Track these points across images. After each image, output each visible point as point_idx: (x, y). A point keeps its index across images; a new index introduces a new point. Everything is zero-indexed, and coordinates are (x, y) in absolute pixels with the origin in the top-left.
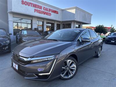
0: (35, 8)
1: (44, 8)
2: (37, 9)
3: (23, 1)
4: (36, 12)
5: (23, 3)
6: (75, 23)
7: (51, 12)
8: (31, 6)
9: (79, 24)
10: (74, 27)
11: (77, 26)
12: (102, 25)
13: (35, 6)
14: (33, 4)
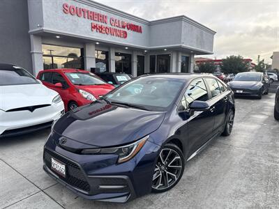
0: (92, 21)
1: (112, 19)
2: (95, 23)
3: (65, 6)
4: (95, 30)
5: (66, 9)
7: (126, 30)
8: (84, 17)
9: (187, 56)
10: (177, 61)
11: (184, 59)
12: (237, 56)
13: (92, 16)
14: (88, 11)
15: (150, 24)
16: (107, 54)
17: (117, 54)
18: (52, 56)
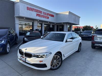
1: (44, 12)
2: (38, 13)
3: (28, 8)
4: (38, 16)
5: (28, 9)
6: (67, 24)
8: (34, 11)
9: (70, 25)
10: (66, 27)
11: (69, 26)
13: (37, 11)
14: (35, 9)
15: (57, 14)
16: (41, 24)
17: (45, 24)
18: (22, 25)
